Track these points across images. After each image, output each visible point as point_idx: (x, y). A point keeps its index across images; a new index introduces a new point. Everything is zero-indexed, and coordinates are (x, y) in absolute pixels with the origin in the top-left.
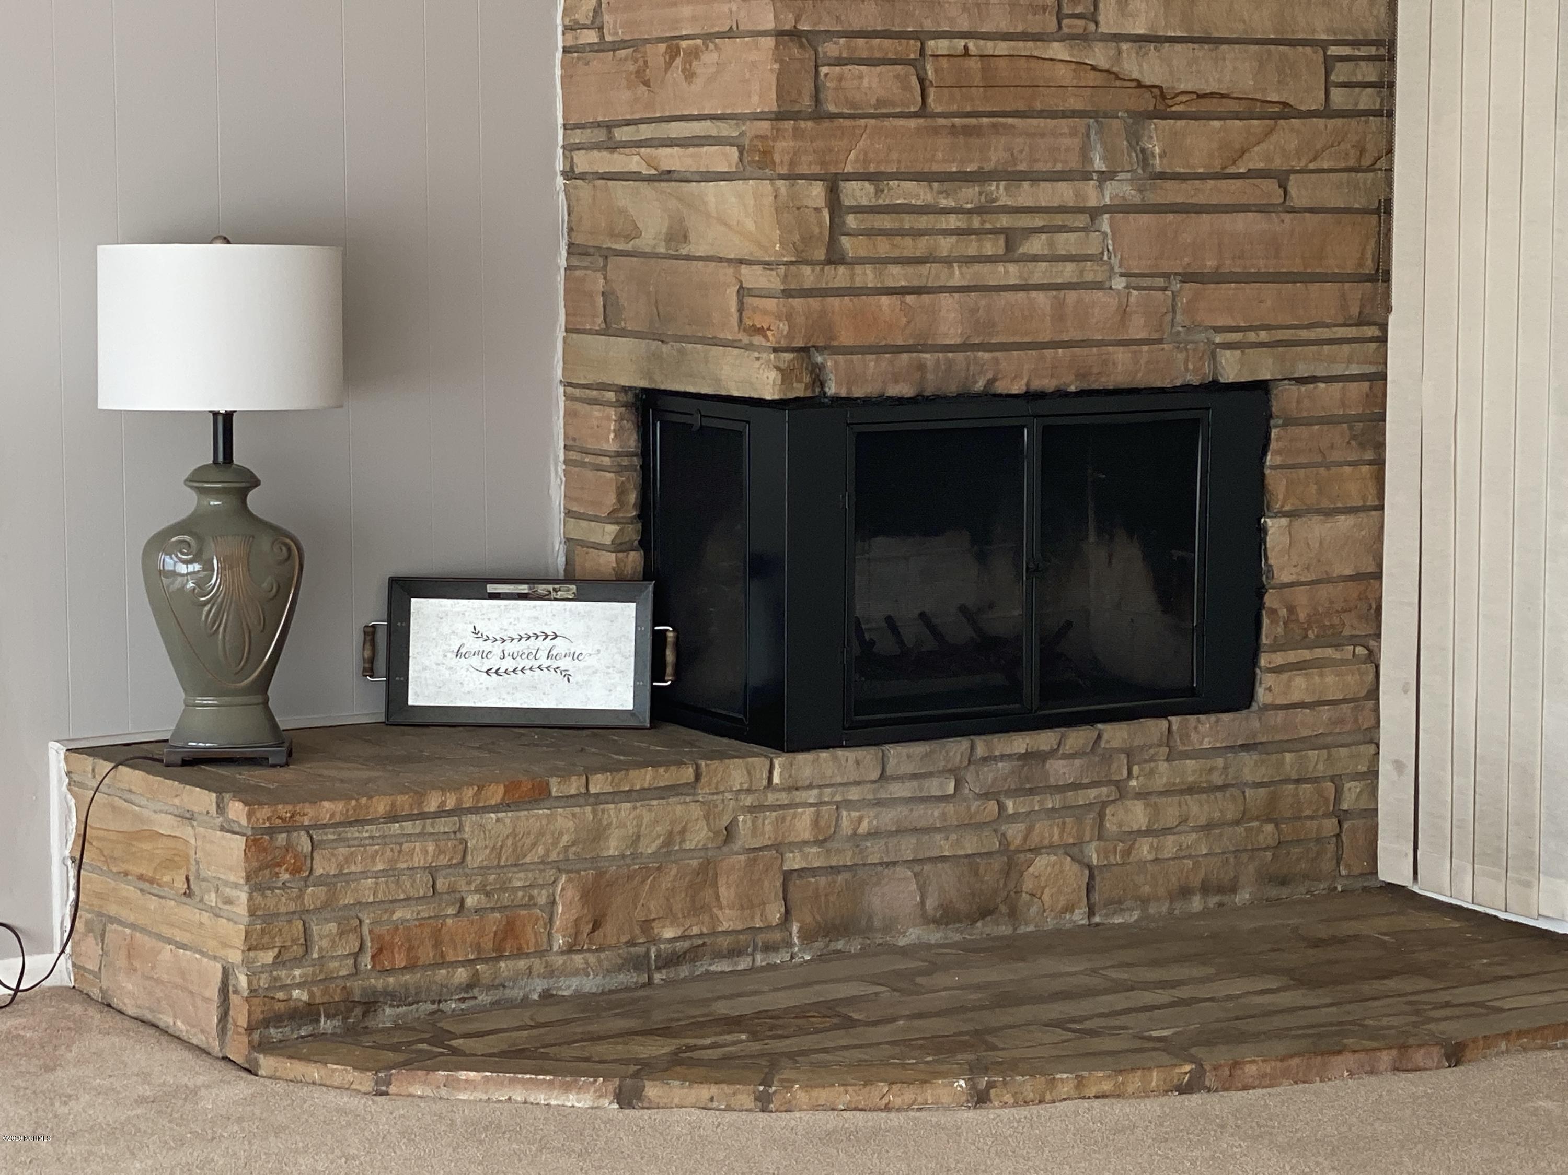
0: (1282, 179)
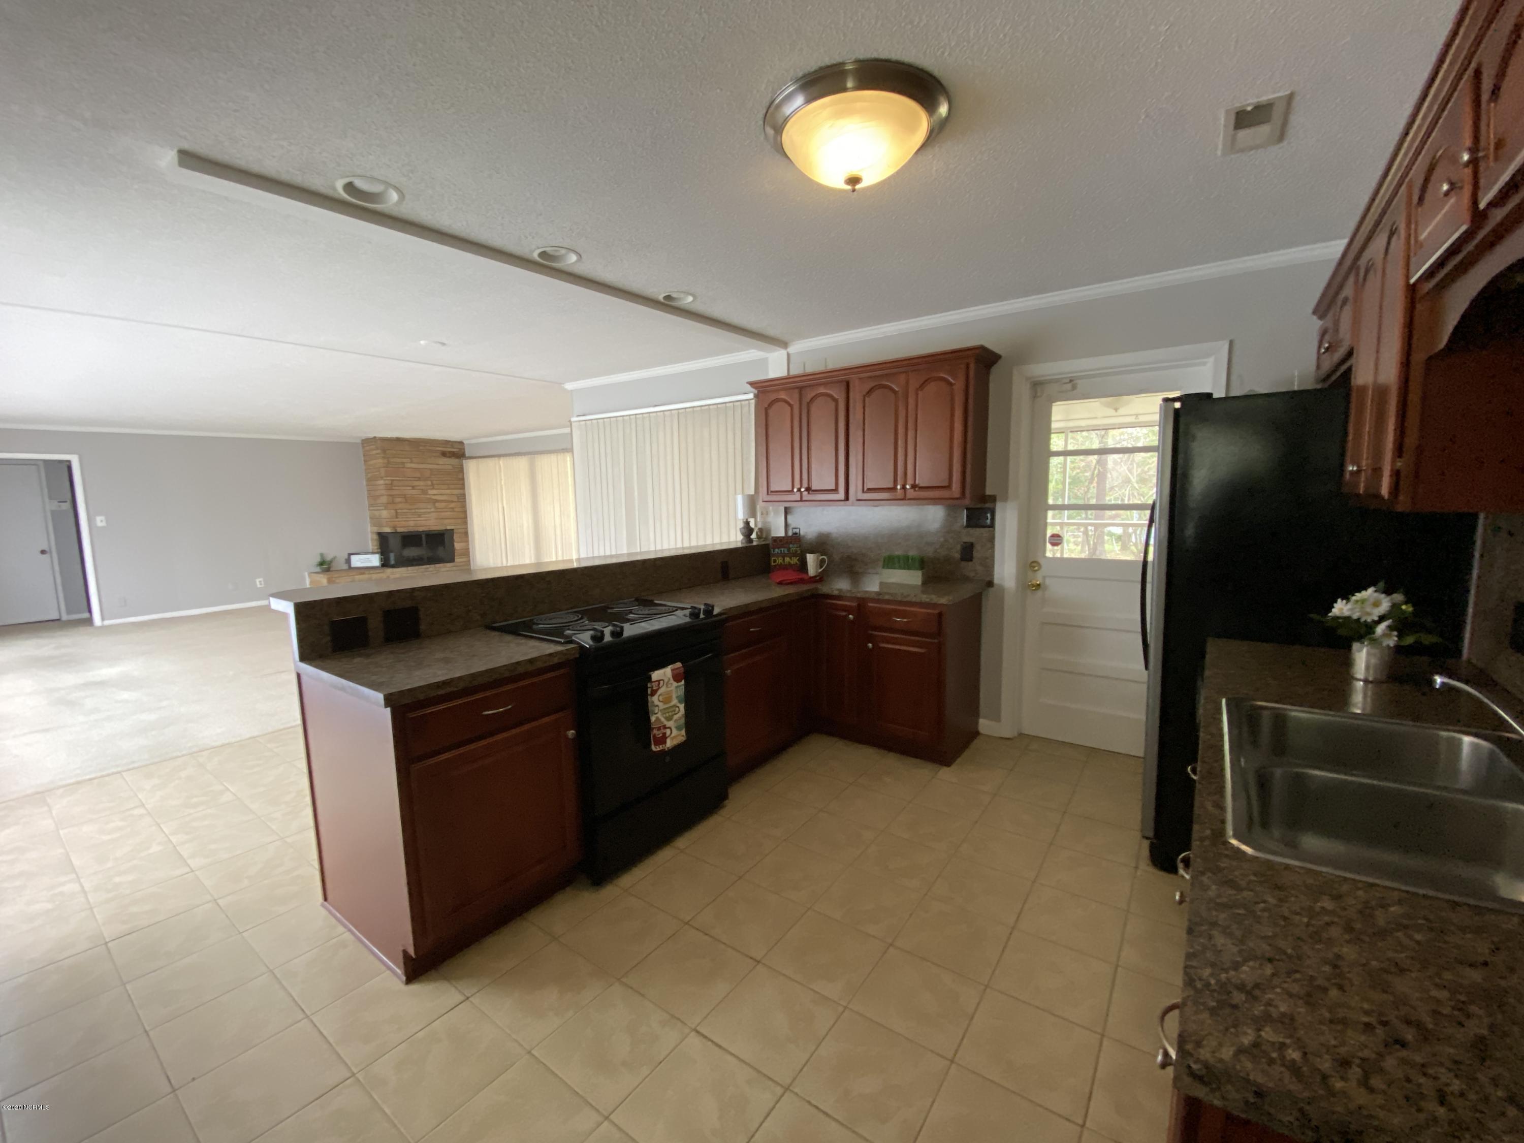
0: (453, 508)
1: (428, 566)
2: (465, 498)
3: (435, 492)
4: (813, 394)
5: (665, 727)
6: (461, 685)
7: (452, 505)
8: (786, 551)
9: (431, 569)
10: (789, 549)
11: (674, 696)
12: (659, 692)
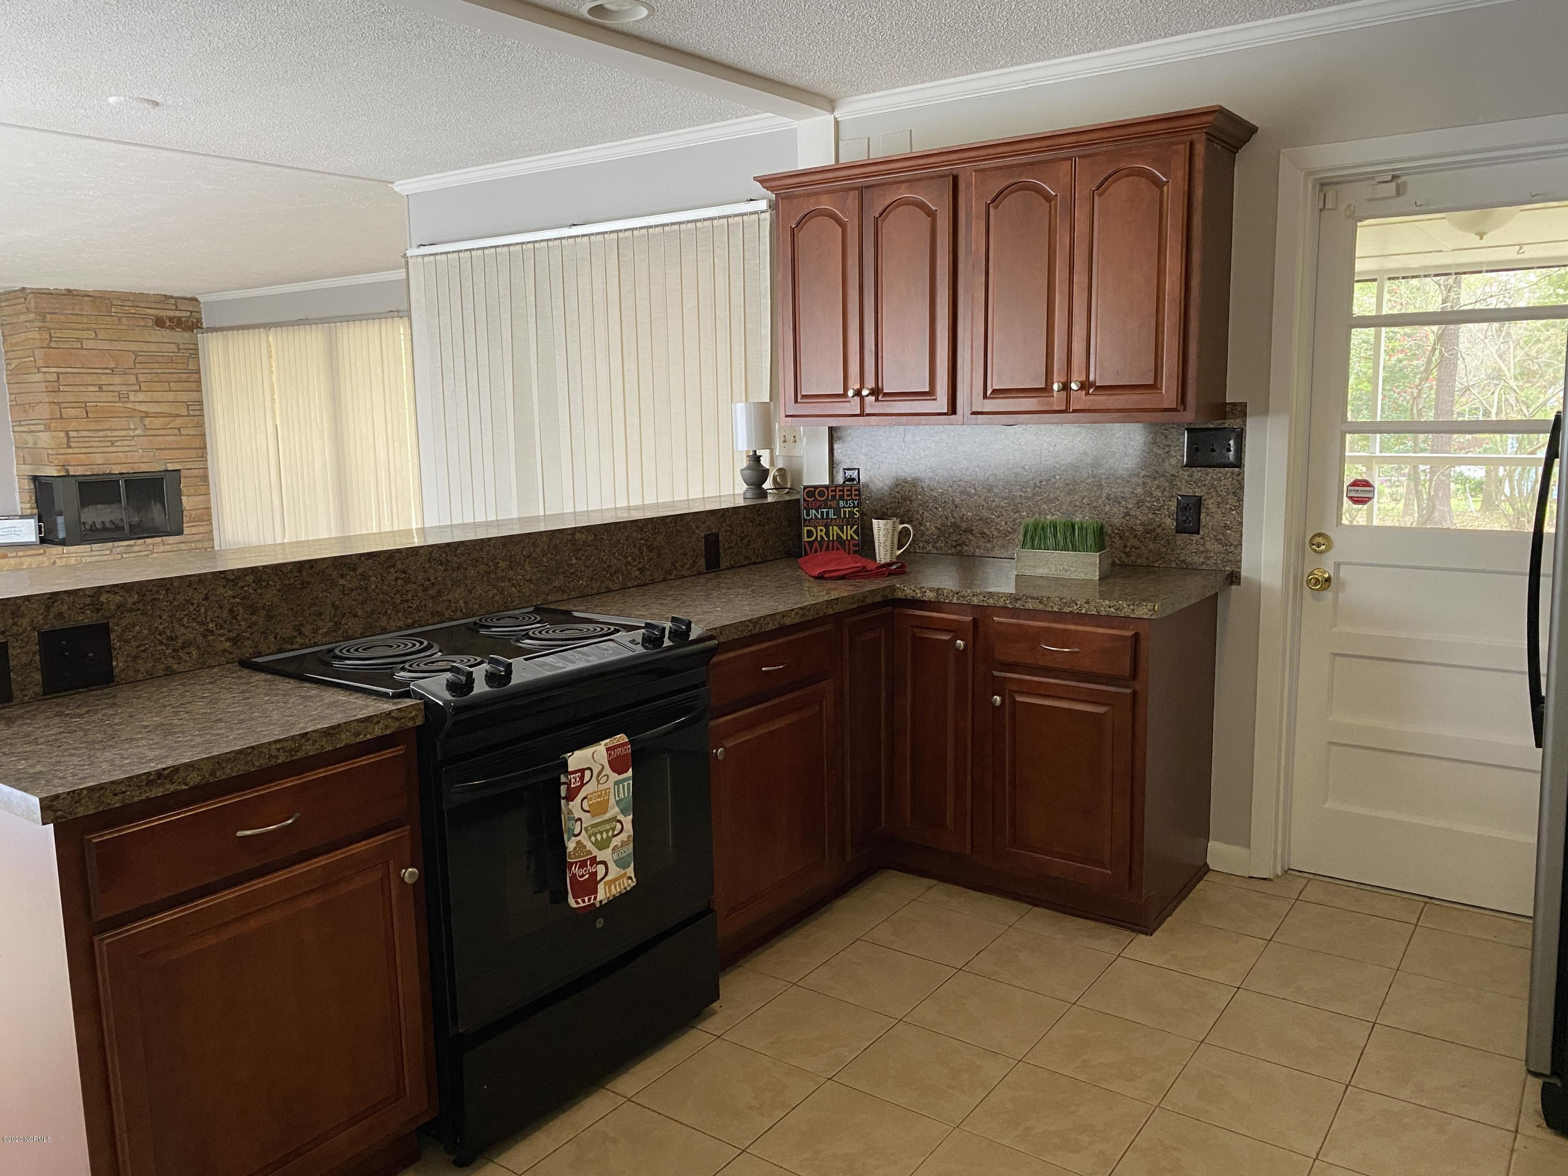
0: (179, 429)
1: (131, 542)
2: (202, 410)
3: (141, 397)
4: (887, 203)
5: (594, 861)
6: (194, 778)
7: (178, 422)
8: (831, 516)
9: (136, 548)
10: (837, 511)
11: (612, 801)
12: (581, 795)
